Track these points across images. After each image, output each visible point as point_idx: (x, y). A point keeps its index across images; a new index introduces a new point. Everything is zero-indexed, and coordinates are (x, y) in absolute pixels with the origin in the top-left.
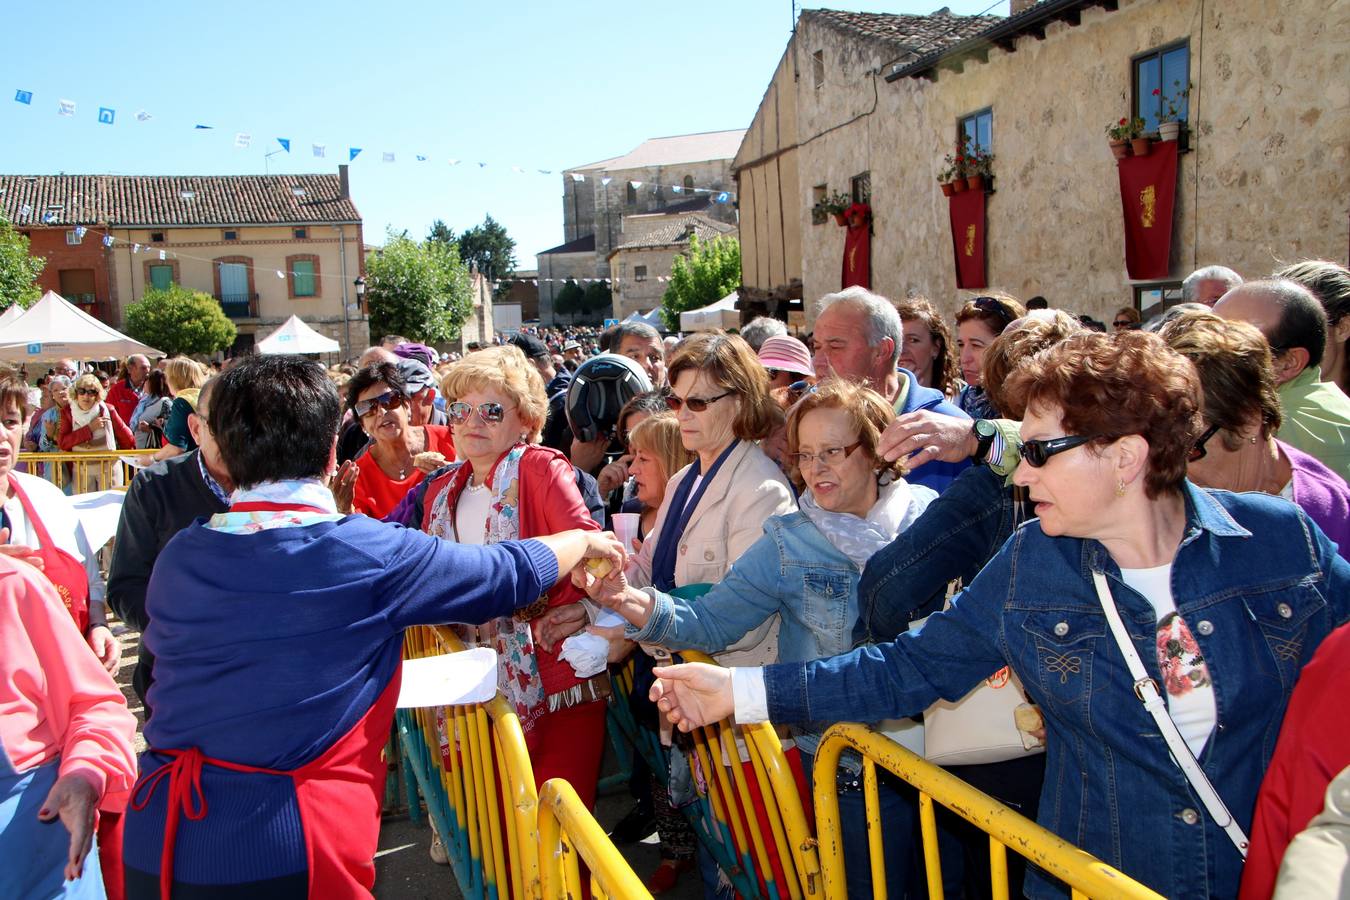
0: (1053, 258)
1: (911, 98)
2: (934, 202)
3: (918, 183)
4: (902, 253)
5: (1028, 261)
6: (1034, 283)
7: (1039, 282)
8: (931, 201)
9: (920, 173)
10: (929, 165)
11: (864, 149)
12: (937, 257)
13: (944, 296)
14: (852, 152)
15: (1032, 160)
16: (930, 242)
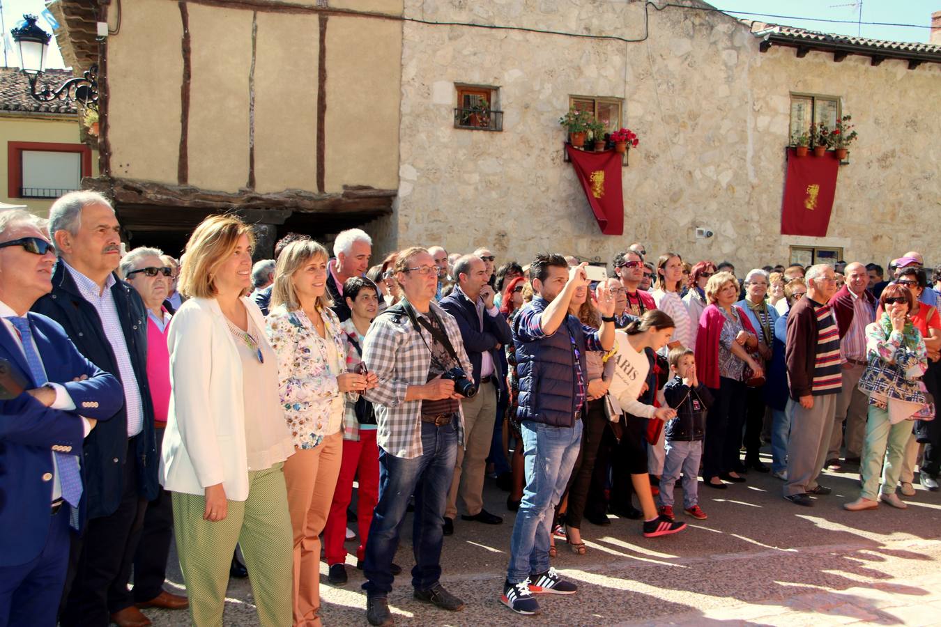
0: (908, 223)
1: (717, 52)
2: (750, 154)
3: (723, 132)
4: (681, 190)
5: (881, 222)
6: (886, 239)
7: (891, 239)
8: (745, 153)
9: (726, 125)
10: (745, 121)
11: (610, 72)
12: (748, 203)
13: (758, 238)
14: (579, 70)
15: (894, 151)
16: (737, 188)
